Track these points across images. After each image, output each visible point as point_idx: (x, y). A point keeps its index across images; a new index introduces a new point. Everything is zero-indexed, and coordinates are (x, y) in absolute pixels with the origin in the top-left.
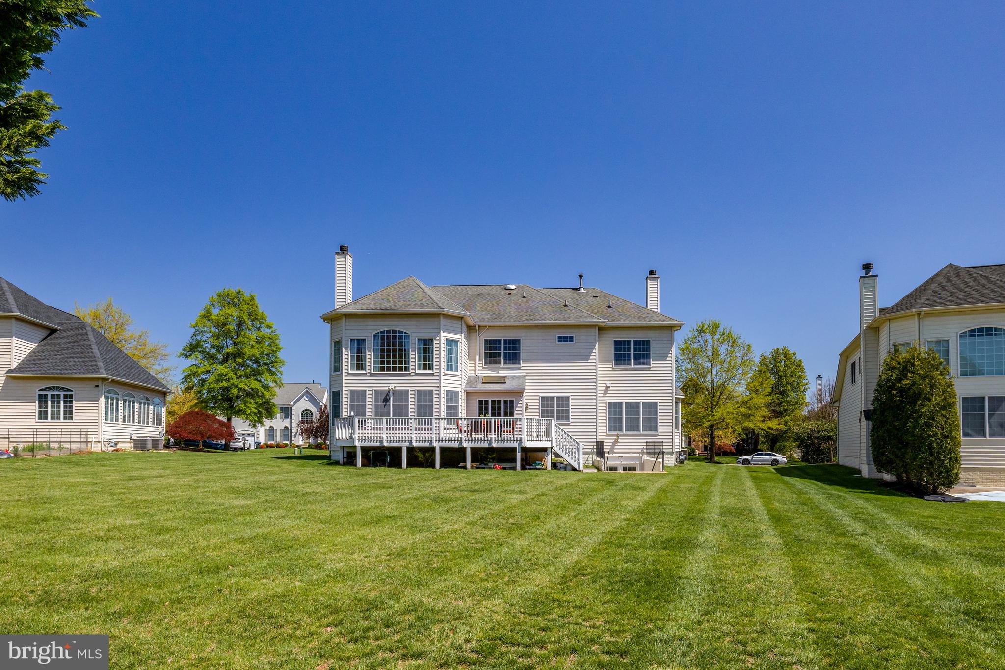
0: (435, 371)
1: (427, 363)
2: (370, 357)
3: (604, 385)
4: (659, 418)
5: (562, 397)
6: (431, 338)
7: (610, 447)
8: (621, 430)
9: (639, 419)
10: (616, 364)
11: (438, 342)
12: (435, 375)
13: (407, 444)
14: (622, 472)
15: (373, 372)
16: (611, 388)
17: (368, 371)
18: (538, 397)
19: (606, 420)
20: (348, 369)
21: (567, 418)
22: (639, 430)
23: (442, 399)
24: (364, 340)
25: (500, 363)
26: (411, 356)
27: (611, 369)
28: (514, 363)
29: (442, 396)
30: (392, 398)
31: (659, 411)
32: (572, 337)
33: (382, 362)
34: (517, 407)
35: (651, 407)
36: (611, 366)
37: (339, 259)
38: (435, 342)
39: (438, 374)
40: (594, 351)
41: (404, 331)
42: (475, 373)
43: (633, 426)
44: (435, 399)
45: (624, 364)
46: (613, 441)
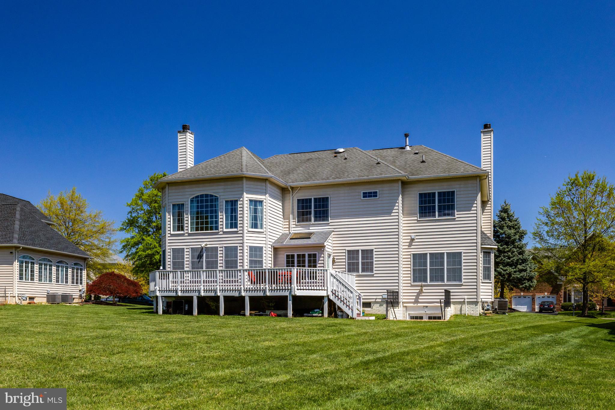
0: (239, 229)
1: (233, 222)
2: (188, 219)
3: (410, 238)
4: (463, 268)
5: (367, 250)
6: (236, 199)
7: (414, 297)
8: (425, 281)
9: (443, 269)
10: (420, 217)
11: (241, 203)
12: (239, 232)
13: (197, 294)
14: (427, 320)
15: (189, 232)
16: (416, 240)
17: (186, 231)
18: (344, 251)
19: (411, 271)
20: (170, 231)
21: (372, 270)
22: (443, 280)
23: (246, 254)
24: (183, 205)
25: (310, 221)
26: (220, 217)
27: (416, 222)
28: (323, 220)
29: (245, 251)
30: (204, 254)
31: (463, 261)
32: (376, 192)
33: (197, 223)
34: (319, 260)
35: (456, 258)
36: (416, 218)
37: (180, 137)
38: (239, 203)
39: (241, 232)
40: (397, 205)
41: (214, 194)
42: (289, 230)
43: (437, 276)
44: (239, 255)
45: (429, 216)
46: (418, 291)
